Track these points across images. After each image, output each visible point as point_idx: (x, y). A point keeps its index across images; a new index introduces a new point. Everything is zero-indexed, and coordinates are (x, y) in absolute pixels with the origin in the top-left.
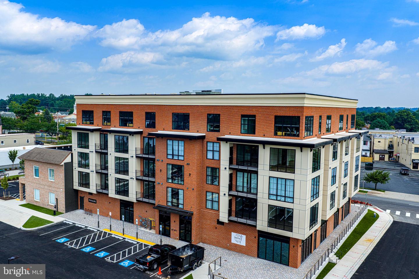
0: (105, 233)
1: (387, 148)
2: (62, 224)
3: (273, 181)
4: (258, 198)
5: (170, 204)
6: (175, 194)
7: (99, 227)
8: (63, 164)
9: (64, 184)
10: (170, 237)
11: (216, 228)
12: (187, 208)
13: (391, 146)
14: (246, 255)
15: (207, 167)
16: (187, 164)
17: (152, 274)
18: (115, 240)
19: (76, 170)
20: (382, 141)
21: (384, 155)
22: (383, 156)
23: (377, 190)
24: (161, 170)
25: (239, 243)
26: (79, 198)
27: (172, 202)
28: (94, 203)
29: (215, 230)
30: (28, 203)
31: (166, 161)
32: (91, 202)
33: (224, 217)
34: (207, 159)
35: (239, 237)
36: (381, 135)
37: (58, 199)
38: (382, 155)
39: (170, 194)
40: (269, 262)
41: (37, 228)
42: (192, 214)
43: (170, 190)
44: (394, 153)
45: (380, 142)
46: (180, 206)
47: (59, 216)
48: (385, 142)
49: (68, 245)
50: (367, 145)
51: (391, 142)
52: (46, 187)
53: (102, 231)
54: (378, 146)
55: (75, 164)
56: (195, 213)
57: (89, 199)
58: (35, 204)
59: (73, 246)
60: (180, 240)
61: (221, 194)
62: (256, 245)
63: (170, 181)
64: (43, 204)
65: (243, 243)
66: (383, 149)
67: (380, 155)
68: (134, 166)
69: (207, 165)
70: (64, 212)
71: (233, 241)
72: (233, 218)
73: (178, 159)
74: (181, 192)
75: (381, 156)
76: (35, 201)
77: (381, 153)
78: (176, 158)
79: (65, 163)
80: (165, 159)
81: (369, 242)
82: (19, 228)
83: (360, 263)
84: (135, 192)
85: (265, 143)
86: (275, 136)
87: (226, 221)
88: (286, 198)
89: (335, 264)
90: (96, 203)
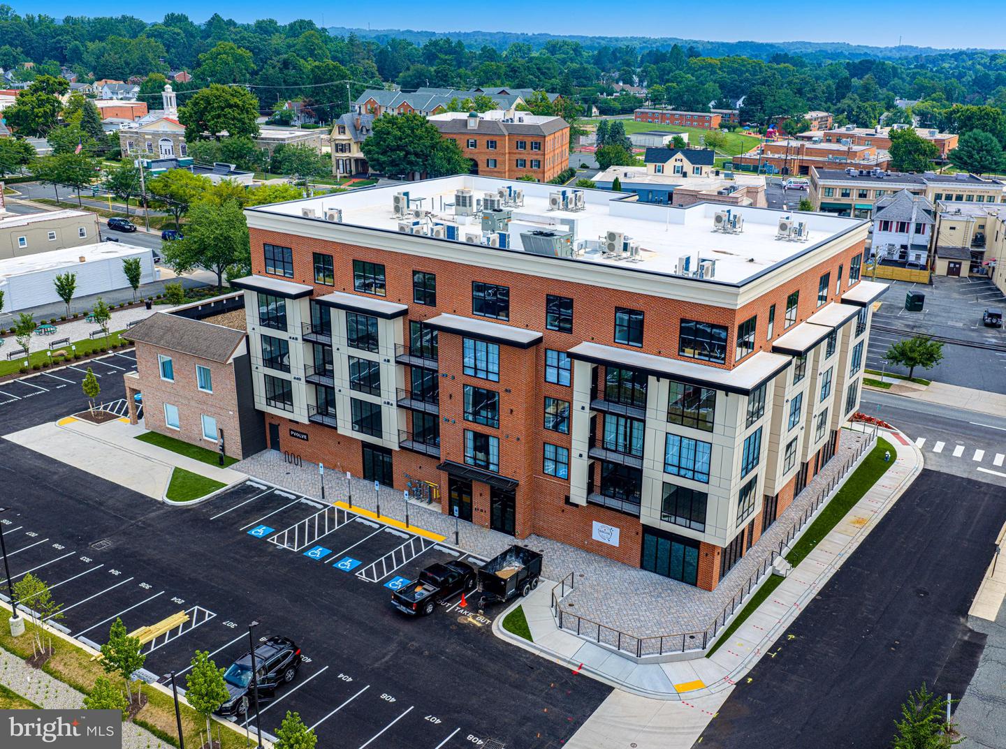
0: (341, 512)
1: (968, 245)
2: (243, 490)
3: (674, 440)
4: (644, 469)
5: (470, 461)
6: (481, 443)
7: (323, 498)
8: (231, 360)
9: (236, 402)
10: (471, 521)
11: (563, 511)
12: (506, 472)
13: (979, 240)
14: (620, 564)
15: (545, 397)
16: (506, 390)
17: (450, 607)
18: (365, 530)
19: (260, 372)
20: (960, 227)
21: (960, 264)
22: (957, 266)
23: (914, 381)
24: (451, 396)
25: (605, 541)
26: (267, 426)
27: (475, 458)
28: (303, 439)
29: (560, 514)
30: (152, 432)
31: (463, 379)
32: (296, 437)
33: (578, 494)
34: (545, 381)
35: (608, 531)
36: (959, 210)
37: (225, 431)
38: (955, 263)
39: (470, 444)
40: (661, 577)
42: (516, 484)
43: (470, 435)
44: (986, 255)
45: (953, 228)
46: (492, 467)
47: (232, 466)
48: (967, 228)
49: (275, 543)
50: (923, 233)
51: (982, 227)
52: (193, 403)
53: (334, 508)
54: (949, 239)
55: (257, 360)
56: (522, 483)
57: (291, 430)
58: (169, 435)
59: (286, 547)
60: (491, 528)
61: (575, 453)
62: (638, 547)
63: (471, 418)
64: (190, 438)
65: (614, 542)
66: (959, 245)
67: (950, 263)
68: (392, 380)
69: (547, 394)
70: (240, 457)
71: (596, 536)
72: (599, 499)
73: (487, 379)
74: (493, 441)
75: (952, 265)
76: (169, 429)
77: (953, 256)
78: (482, 375)
80: (458, 374)
81: (857, 525)
82: (160, 499)
83: (830, 575)
84: (397, 432)
85: (660, 375)
86: (680, 354)
87: (583, 503)
88: (696, 474)
89: (784, 578)
90: (307, 440)
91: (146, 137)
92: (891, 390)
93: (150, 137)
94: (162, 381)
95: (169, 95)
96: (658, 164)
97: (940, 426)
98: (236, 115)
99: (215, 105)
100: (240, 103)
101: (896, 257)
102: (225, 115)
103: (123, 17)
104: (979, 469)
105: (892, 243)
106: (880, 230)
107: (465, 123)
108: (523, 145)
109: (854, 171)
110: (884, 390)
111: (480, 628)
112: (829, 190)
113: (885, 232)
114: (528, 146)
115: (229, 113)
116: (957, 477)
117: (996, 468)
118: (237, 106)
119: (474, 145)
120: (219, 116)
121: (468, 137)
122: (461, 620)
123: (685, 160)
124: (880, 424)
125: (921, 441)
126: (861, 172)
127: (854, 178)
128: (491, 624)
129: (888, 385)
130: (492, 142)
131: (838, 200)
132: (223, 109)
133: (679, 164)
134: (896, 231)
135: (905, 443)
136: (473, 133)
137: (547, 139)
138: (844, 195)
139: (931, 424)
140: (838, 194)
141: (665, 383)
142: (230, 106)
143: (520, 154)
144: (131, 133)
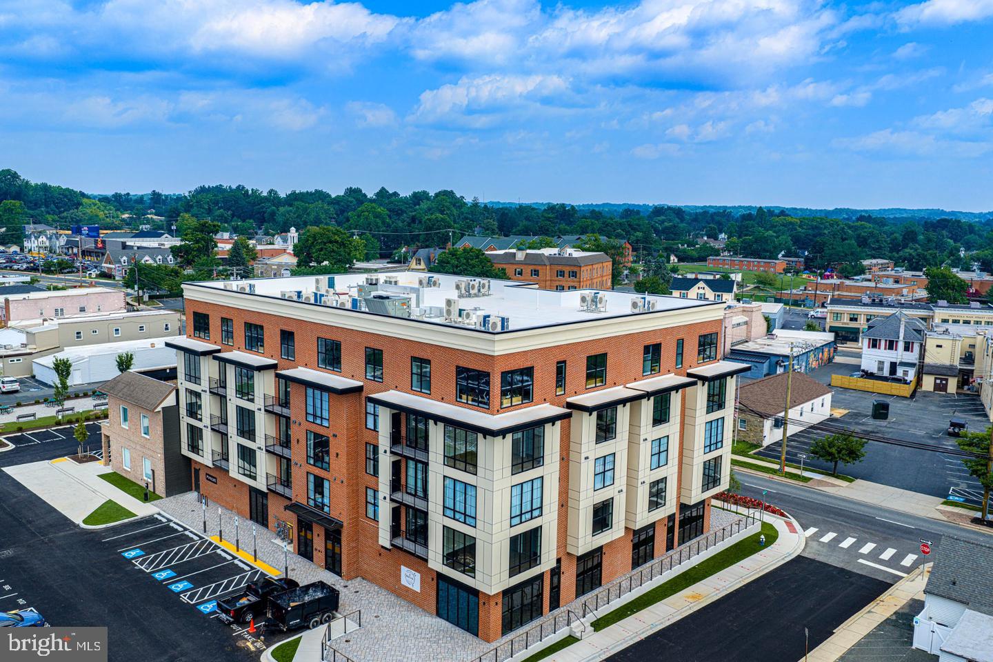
0: (211, 544)
1: (957, 363)
2: (151, 520)
3: (449, 483)
4: (429, 512)
5: (312, 503)
6: (319, 484)
7: (205, 531)
8: (159, 409)
9: (162, 446)
10: (312, 561)
11: (380, 555)
12: (334, 514)
13: (969, 358)
14: (420, 610)
15: (366, 443)
16: (334, 435)
17: (240, 630)
19: (185, 420)
20: (947, 344)
21: (947, 380)
22: (944, 382)
23: (838, 477)
24: (298, 441)
25: (410, 586)
26: (193, 470)
27: (315, 500)
28: (214, 482)
29: (378, 558)
30: (114, 472)
31: (305, 425)
32: (209, 480)
33: (384, 539)
34: (366, 428)
35: (412, 576)
36: (947, 330)
37: (156, 472)
38: (942, 380)
39: (311, 486)
40: (451, 625)
41: (104, 526)
42: (342, 526)
43: (311, 478)
44: (975, 374)
45: (941, 346)
46: (326, 509)
47: (152, 502)
48: (954, 346)
49: (137, 564)
50: (912, 351)
51: (973, 346)
52: (138, 447)
53: (207, 540)
54: (934, 357)
55: (183, 411)
56: (345, 524)
57: (207, 474)
58: (124, 475)
59: (143, 567)
60: (326, 569)
61: (381, 495)
62: (434, 593)
63: (312, 462)
65: (417, 587)
66: (947, 362)
67: (936, 379)
68: (264, 426)
69: (367, 440)
70: (164, 495)
71: (404, 581)
72: (398, 542)
73: (321, 425)
74: (326, 484)
75: (938, 381)
76: (124, 469)
77: (942, 373)
78: (318, 421)
79: (163, 408)
80: (302, 420)
81: (690, 600)
82: (77, 522)
83: (631, 643)
84: (265, 474)
85: (437, 419)
86: (457, 401)
87: (388, 545)
88: (467, 518)
89: (579, 640)
90: (216, 483)
91: (273, 267)
92: (809, 484)
93: (276, 267)
94: (122, 428)
95: (292, 235)
96: (683, 292)
97: (841, 518)
98: (335, 249)
99: (319, 241)
100: (339, 240)
101: (886, 373)
102: (326, 249)
103: (316, 190)
104: (861, 561)
105: (881, 359)
106: (869, 347)
107: (514, 254)
108: (562, 274)
109: (866, 300)
110: (801, 484)
111: (252, 652)
112: (837, 315)
113: (873, 349)
114: (566, 275)
115: (329, 247)
116: (830, 566)
117: (882, 562)
118: (336, 242)
119: (520, 273)
120: (321, 250)
121: (515, 267)
122: (241, 644)
123: (706, 287)
124: (767, 508)
125: (812, 530)
126: (874, 300)
127: (865, 305)
128: (265, 650)
129: (807, 480)
130: (535, 271)
131: (845, 324)
132: (325, 244)
133: (701, 291)
134: (885, 349)
135: (793, 530)
136: (520, 263)
137: (582, 269)
138: (851, 319)
139: (832, 516)
140: (846, 319)
141: (441, 425)
142: (331, 242)
143: (559, 281)
144: (263, 264)
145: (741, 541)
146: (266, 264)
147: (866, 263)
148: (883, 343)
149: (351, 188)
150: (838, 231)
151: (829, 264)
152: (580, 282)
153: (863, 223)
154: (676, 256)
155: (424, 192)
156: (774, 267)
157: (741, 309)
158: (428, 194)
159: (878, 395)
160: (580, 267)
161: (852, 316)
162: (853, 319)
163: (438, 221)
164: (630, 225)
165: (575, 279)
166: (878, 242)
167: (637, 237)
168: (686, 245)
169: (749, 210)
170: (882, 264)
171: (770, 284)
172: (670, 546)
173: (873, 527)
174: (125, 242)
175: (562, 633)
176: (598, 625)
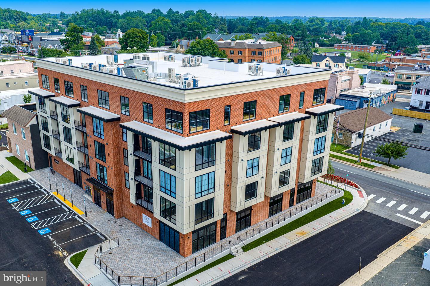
0: (52, 196)
2: (26, 182)
4: (153, 188)
5: (99, 178)
6: (102, 169)
7: (51, 189)
8: (28, 126)
9: (31, 144)
10: (101, 207)
12: (109, 185)
14: (152, 237)
15: (123, 148)
16: (107, 144)
17: (57, 245)
19: (42, 132)
23: (390, 166)
24: (91, 145)
25: (147, 224)
28: (58, 163)
29: (132, 208)
30: (14, 156)
31: (93, 137)
32: (56, 162)
33: (133, 199)
34: (123, 140)
35: (148, 220)
37: (30, 157)
39: (99, 170)
40: (167, 246)
42: (113, 191)
43: (98, 165)
46: (106, 182)
47: (28, 173)
49: (13, 206)
52: (22, 144)
53: (51, 194)
55: (41, 127)
56: (115, 191)
57: (54, 159)
58: (18, 158)
59: (16, 208)
60: (107, 211)
61: (130, 177)
62: (158, 229)
63: (98, 157)
64: (22, 159)
65: (150, 225)
68: (75, 136)
70: (34, 169)
71: (144, 221)
72: (139, 202)
73: (101, 138)
74: (105, 169)
76: (17, 155)
78: (99, 136)
79: (30, 125)
80: (92, 135)
81: (299, 235)
83: (263, 259)
84: (78, 162)
85: (156, 139)
86: (166, 128)
88: (172, 193)
89: (234, 257)
90: (59, 164)
92: (374, 169)
93: (111, 50)
94: (14, 134)
95: (119, 33)
96: (318, 63)
97: (389, 190)
98: (139, 40)
99: (131, 36)
100: (141, 36)
101: (424, 107)
104: (398, 215)
105: (422, 100)
106: (415, 93)
107: (230, 43)
108: (255, 53)
109: (417, 66)
110: (369, 169)
111: (61, 258)
112: (400, 75)
113: (418, 95)
114: (257, 54)
115: (136, 39)
116: (380, 217)
117: (410, 216)
118: (140, 37)
119: (233, 53)
120: (132, 41)
121: (230, 49)
122: (56, 253)
123: (331, 61)
124: (348, 183)
125: (372, 196)
126: (421, 67)
127: (416, 70)
128: (68, 256)
129: (373, 167)
130: (240, 52)
131: (404, 80)
132: (134, 38)
133: (328, 62)
134: (424, 94)
135: (361, 196)
136: (233, 48)
137: (265, 50)
138: (407, 78)
139: (385, 188)
140: (404, 77)
142: (137, 37)
143: (253, 57)
144: (105, 48)
145: (332, 202)
146: (107, 48)
147: (419, 47)
148: (423, 91)
149: (155, 9)
150: (406, 30)
151: (399, 48)
152: (263, 57)
153: (420, 25)
154: (318, 44)
155: (191, 11)
156: (370, 49)
157: (347, 72)
158: (193, 12)
159: (418, 119)
160: (264, 49)
161: (408, 76)
162: (409, 78)
163: (194, 26)
164: (295, 27)
165: (261, 56)
166: (427, 35)
167: (298, 33)
168: (324, 38)
169: (359, 19)
170: (428, 48)
171: (366, 59)
172: (291, 204)
173: (407, 195)
174: (42, 38)
175: (226, 252)
176: (246, 248)
